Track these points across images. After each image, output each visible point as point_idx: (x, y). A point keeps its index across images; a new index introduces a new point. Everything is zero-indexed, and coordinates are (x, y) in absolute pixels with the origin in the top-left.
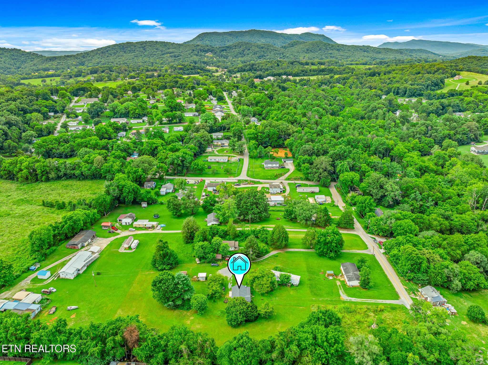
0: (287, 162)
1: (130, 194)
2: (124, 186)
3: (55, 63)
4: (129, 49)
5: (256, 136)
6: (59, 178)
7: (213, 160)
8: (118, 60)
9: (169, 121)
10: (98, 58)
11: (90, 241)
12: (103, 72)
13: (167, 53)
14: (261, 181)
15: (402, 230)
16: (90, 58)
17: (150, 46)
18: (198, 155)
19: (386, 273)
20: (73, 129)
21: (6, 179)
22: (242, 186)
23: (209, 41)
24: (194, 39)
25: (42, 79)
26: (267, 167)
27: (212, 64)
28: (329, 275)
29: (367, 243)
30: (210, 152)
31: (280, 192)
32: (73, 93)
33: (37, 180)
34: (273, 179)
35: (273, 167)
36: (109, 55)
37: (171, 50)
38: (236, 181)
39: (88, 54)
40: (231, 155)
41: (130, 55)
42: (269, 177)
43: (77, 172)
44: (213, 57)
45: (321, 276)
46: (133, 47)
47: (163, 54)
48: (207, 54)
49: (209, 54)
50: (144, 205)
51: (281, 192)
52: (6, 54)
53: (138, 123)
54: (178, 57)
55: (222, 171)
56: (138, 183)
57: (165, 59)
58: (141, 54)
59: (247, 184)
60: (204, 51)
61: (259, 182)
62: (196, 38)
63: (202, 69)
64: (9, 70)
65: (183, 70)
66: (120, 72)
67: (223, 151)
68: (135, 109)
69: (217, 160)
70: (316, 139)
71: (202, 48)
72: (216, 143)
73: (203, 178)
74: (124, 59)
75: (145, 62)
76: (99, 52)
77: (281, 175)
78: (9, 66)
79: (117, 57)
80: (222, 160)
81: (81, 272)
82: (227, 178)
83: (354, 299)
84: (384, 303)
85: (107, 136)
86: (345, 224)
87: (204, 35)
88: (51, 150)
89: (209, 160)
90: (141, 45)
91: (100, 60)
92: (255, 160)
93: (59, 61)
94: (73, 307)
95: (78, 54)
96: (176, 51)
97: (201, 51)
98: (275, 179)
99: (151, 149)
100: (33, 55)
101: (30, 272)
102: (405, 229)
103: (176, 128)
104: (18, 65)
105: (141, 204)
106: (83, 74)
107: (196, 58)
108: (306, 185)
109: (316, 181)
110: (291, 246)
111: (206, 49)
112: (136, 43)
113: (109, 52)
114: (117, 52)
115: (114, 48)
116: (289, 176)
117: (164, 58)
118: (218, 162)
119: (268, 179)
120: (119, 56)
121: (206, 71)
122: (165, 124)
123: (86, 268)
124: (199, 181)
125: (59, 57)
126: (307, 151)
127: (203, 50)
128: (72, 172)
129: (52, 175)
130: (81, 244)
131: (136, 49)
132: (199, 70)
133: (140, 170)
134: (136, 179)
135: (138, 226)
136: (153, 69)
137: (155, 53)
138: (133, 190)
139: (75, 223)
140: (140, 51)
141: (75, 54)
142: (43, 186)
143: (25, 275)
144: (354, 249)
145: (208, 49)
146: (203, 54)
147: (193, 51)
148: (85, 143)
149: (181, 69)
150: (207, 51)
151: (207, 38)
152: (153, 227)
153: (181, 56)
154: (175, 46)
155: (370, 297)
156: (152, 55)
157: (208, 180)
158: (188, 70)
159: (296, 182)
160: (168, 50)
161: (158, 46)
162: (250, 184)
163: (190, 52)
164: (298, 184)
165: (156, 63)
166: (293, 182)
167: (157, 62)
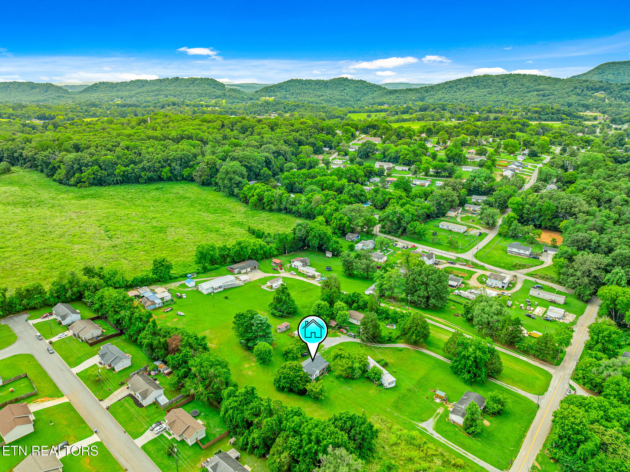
0: (548, 252)
1: (315, 238)
2: (313, 228)
3: (394, 97)
4: (485, 83)
5: (521, 207)
6: (280, 210)
7: (445, 227)
8: (465, 96)
9: (437, 173)
10: (443, 93)
11: (249, 270)
12: (433, 110)
13: (534, 91)
14: (486, 265)
15: (616, 391)
16: (434, 92)
17: (514, 81)
18: (433, 218)
19: (529, 434)
20: (334, 167)
21: (243, 202)
22: (457, 266)
23: (614, 74)
24: (589, 73)
25: (367, 114)
26: (511, 252)
27: (597, 108)
28: (438, 396)
29: (550, 389)
30: (452, 217)
31: (501, 287)
32: (363, 130)
33: (264, 208)
34: (507, 269)
35: (519, 254)
36: (457, 91)
37: (541, 87)
38: (454, 258)
39: (432, 88)
40: (476, 226)
41: (483, 91)
42: (503, 265)
43: (294, 208)
44: (605, 98)
45: (429, 393)
46: (490, 81)
47: (528, 92)
48: (596, 94)
49: (600, 94)
50: (329, 254)
51: (503, 287)
52: (351, 85)
53: (402, 170)
54: (548, 96)
55: (445, 242)
56: (341, 232)
57: (527, 98)
58: (497, 91)
59: (465, 265)
60: (592, 89)
61: (483, 266)
62: (593, 70)
63: (571, 114)
64: (346, 103)
65: (540, 114)
66: (453, 110)
67: (468, 219)
68: (407, 155)
69: (450, 228)
70: (609, 228)
71: (591, 85)
72: (468, 208)
73: (416, 245)
74: (473, 95)
75: (498, 101)
76: (446, 86)
77: (524, 266)
78: (348, 98)
79: (465, 93)
80: (456, 229)
81: (215, 291)
82: (445, 252)
83: (439, 435)
84: (475, 461)
85: (355, 180)
86: (537, 351)
87: (607, 66)
88: (295, 184)
89: (440, 226)
90: (503, 78)
91: (444, 95)
92: (503, 239)
93: (399, 95)
94: (182, 314)
95: (421, 88)
96: (549, 88)
97: (588, 89)
98: (510, 270)
99: (384, 200)
100: (376, 87)
101: (186, 278)
102: (621, 392)
103: (438, 182)
104: (358, 98)
105: (325, 253)
106: (410, 111)
107: (573, 99)
108: (551, 290)
109: (568, 287)
110: (431, 348)
111: (598, 86)
112: (497, 76)
113: (459, 87)
114: (468, 86)
115: (466, 81)
116: (535, 271)
117: (526, 96)
118: (450, 231)
119: (501, 267)
120: (468, 92)
121: (576, 117)
122: (431, 176)
123: (222, 289)
124: (410, 247)
125: (399, 90)
126: (577, 242)
127: (591, 87)
128: (291, 207)
129: (275, 206)
130: (238, 269)
131: (494, 83)
132: (564, 116)
133: (346, 218)
134: (340, 227)
135: (302, 272)
136: (498, 110)
137: (517, 90)
138: (320, 236)
139: (242, 249)
140: (498, 87)
141: (418, 87)
142: (264, 215)
143: (181, 279)
144: (519, 387)
145: (600, 87)
146: (589, 93)
147: (576, 88)
148: (323, 181)
149: (536, 112)
150: (597, 90)
151: (611, 70)
152: (313, 277)
153: (553, 95)
154: (550, 81)
155: (462, 445)
156: (512, 92)
157: (421, 248)
158: (548, 114)
159: (539, 281)
160: (538, 87)
161: (525, 80)
162: (469, 266)
163: (570, 90)
164: (540, 284)
165: (512, 103)
166: (533, 279)
167: (514, 102)
